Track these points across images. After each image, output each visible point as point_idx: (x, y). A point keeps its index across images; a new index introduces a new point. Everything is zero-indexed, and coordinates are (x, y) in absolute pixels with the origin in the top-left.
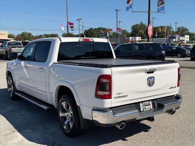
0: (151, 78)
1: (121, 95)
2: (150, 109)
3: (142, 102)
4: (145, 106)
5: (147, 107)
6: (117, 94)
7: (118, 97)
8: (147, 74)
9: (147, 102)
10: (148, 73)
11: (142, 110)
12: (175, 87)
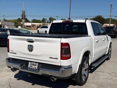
1: (13, 52)
2: (35, 68)
3: (31, 62)
5: (33, 66)
8: (28, 42)
9: (35, 63)
11: (29, 66)
12: (57, 59)
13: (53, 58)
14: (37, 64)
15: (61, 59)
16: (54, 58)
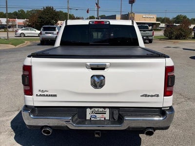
0: (98, 76)
1: (45, 93)
2: (103, 119)
3: (91, 108)
4: (96, 113)
6: (40, 91)
7: (40, 95)
8: (91, 70)
9: (101, 110)
10: (93, 69)
11: (88, 117)
12: (158, 96)
13: (149, 96)
14: (107, 111)
15: (164, 96)
16: (152, 96)
